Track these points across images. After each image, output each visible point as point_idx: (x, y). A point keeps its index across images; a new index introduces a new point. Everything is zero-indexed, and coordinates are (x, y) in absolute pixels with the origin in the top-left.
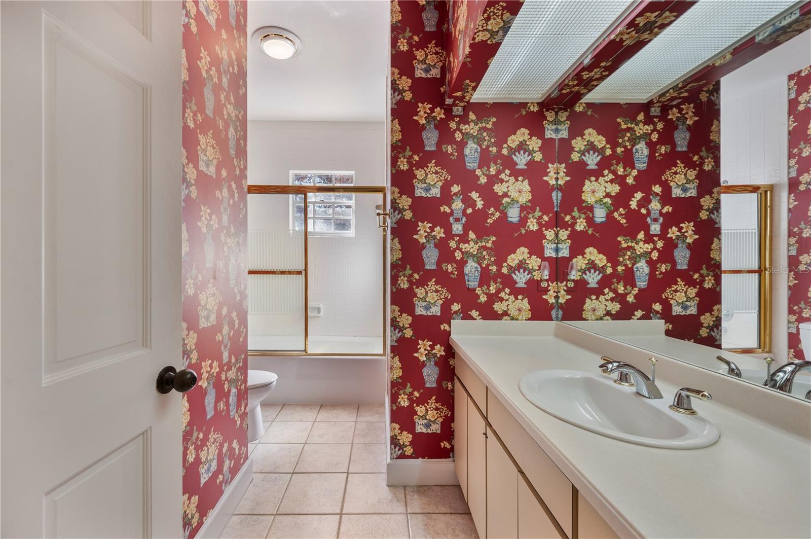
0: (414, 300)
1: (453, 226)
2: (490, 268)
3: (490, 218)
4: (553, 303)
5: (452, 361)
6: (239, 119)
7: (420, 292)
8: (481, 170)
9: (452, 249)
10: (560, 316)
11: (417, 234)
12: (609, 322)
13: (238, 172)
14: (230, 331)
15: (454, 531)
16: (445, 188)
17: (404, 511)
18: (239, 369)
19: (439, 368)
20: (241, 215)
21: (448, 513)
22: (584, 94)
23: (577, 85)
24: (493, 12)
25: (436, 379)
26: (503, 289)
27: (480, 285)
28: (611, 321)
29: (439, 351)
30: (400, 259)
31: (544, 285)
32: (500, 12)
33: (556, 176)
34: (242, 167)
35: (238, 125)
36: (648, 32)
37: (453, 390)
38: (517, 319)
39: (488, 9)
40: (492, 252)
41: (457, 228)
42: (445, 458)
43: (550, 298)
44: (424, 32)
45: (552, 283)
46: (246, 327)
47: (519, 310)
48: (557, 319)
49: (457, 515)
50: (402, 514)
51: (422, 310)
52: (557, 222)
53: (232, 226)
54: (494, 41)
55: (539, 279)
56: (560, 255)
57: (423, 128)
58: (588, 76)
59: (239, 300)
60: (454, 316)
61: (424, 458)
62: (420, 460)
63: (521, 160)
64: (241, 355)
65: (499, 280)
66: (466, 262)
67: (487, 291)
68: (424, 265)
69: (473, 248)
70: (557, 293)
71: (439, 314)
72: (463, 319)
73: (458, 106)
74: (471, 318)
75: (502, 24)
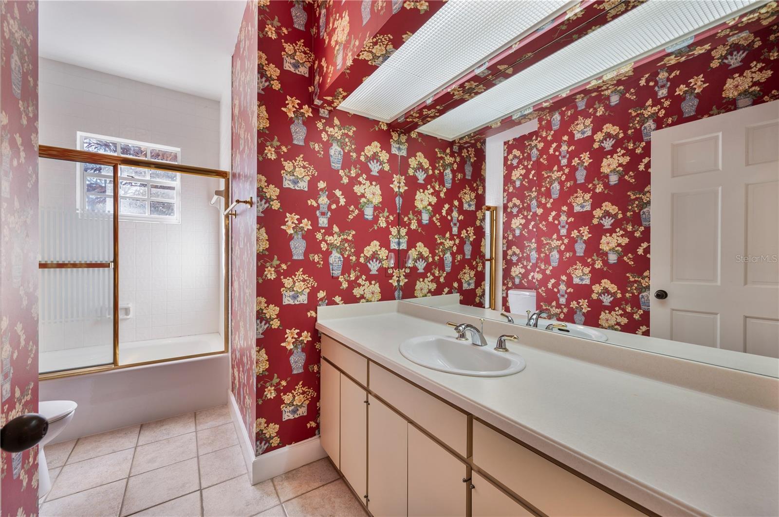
0: (282, 290)
1: (319, 219)
2: (351, 258)
3: (351, 214)
4: (396, 286)
5: (318, 345)
6: (26, 46)
7: (288, 282)
8: (344, 171)
9: (318, 240)
10: (401, 296)
11: (285, 225)
12: (430, 297)
13: (25, 122)
14: (13, 353)
15: (330, 499)
16: (313, 183)
17: (278, 502)
18: (27, 403)
19: (306, 353)
20: (29, 184)
21: (320, 487)
22: (420, 126)
23: (418, 117)
24: (381, 40)
25: (303, 364)
26: (360, 277)
27: (343, 274)
28: (431, 297)
29: (306, 337)
30: (267, 249)
31: (390, 271)
32: (386, 42)
33: (398, 185)
34: (31, 115)
35: (26, 53)
36: (469, 94)
37: (319, 372)
38: (371, 301)
39: (378, 35)
40: (352, 244)
41: (323, 222)
42: (311, 436)
43: (394, 282)
44: (293, 27)
45: (396, 270)
46: (36, 343)
47: (373, 293)
48: (399, 299)
49: (329, 484)
50: (275, 506)
51: (290, 299)
52: (399, 222)
53: (16, 198)
54: (374, 63)
55: (387, 267)
56: (401, 248)
57: (291, 121)
58: (426, 113)
59: (27, 305)
60: (320, 303)
61: (291, 444)
62: (288, 446)
63: (375, 168)
64: (28, 384)
65: (358, 268)
66: (331, 253)
67: (348, 279)
68: (292, 256)
69: (336, 240)
70: (399, 278)
71: (306, 302)
72: (327, 305)
73: (324, 109)
74: (335, 303)
75: (384, 52)
